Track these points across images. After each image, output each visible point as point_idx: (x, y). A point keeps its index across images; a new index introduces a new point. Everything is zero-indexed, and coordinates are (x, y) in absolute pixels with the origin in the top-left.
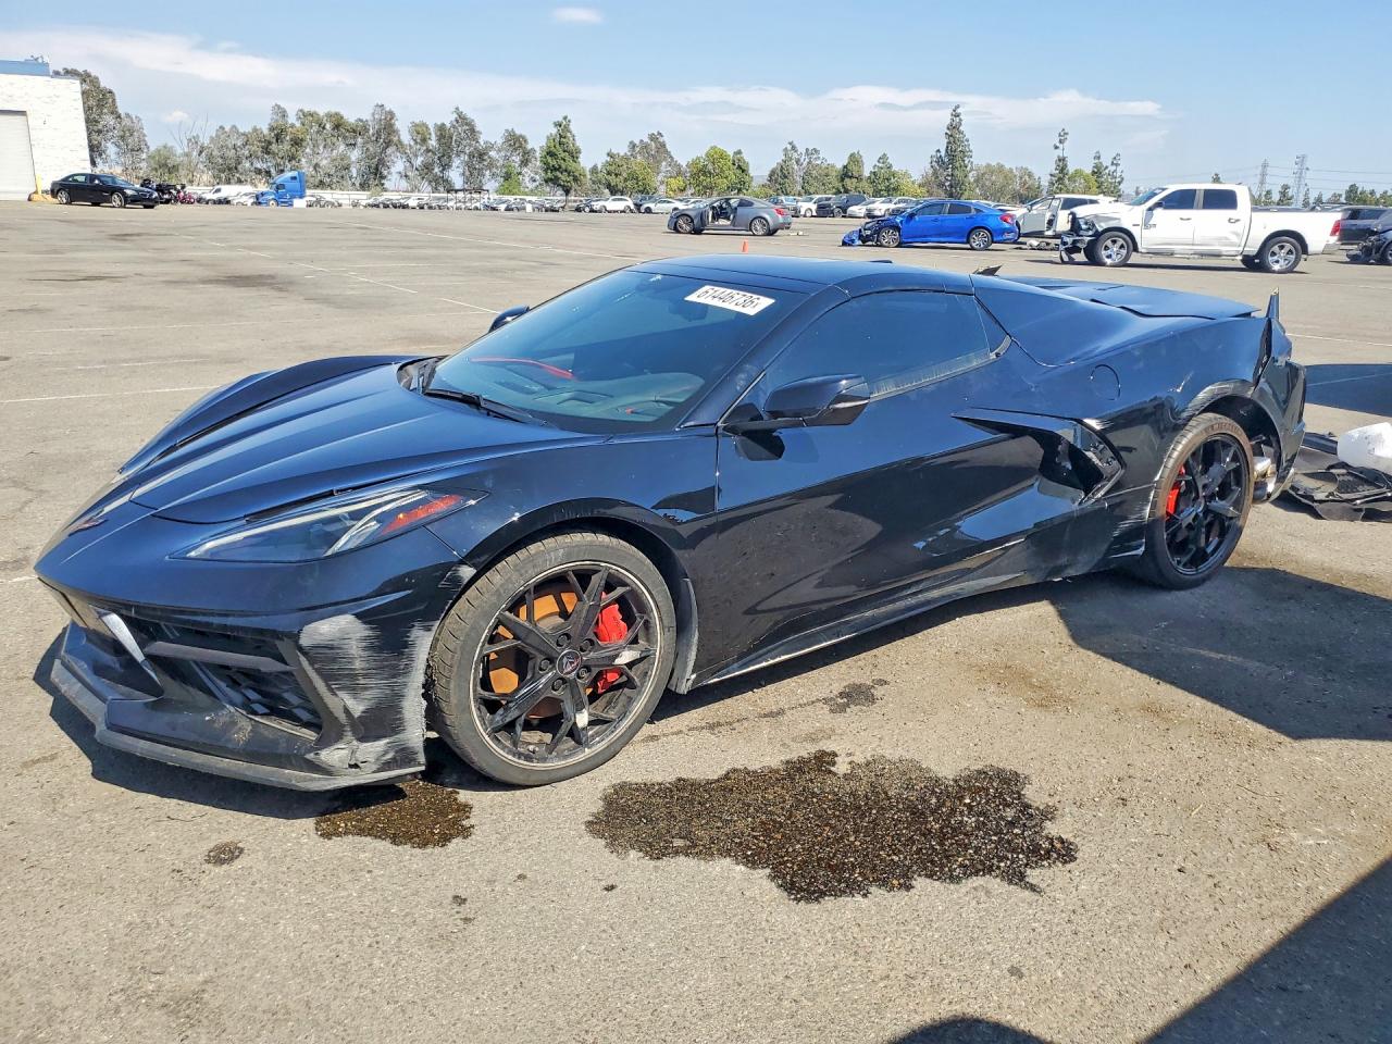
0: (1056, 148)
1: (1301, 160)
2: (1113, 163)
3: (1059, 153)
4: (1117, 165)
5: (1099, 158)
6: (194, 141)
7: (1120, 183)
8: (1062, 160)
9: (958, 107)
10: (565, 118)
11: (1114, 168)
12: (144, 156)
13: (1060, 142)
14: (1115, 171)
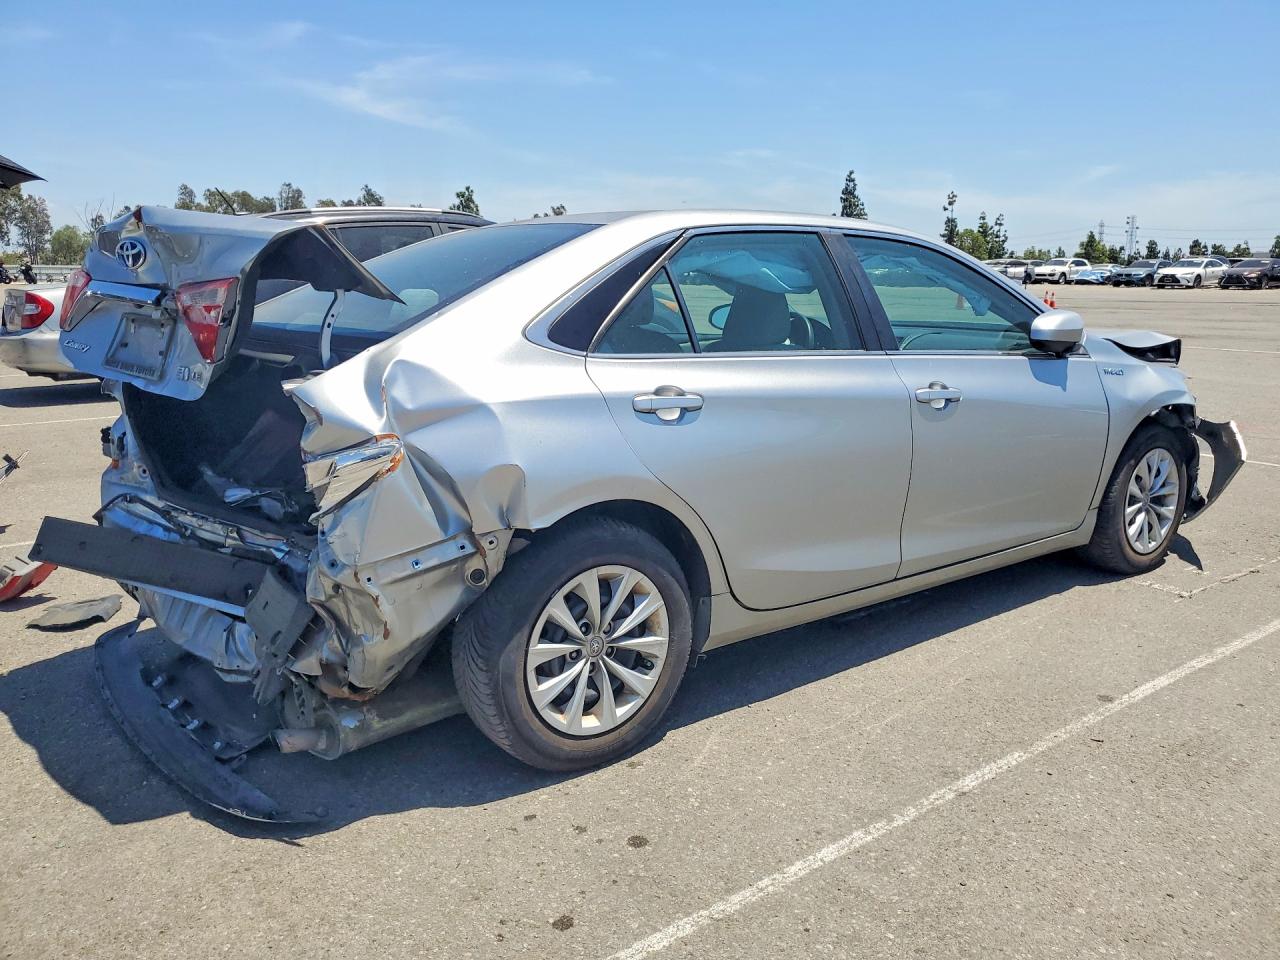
0: (945, 209)
1: (1130, 221)
3: (948, 214)
4: (1001, 224)
6: (97, 221)
7: (1004, 241)
9: (851, 173)
10: (468, 189)
11: (996, 228)
14: (999, 231)
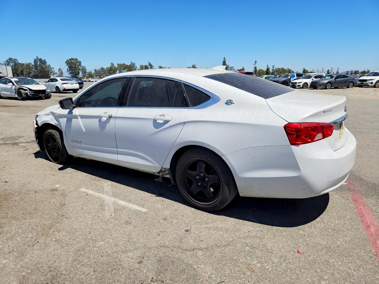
2: (273, 67)
5: (268, 66)
8: (256, 67)
12: (86, 74)
13: (255, 63)
